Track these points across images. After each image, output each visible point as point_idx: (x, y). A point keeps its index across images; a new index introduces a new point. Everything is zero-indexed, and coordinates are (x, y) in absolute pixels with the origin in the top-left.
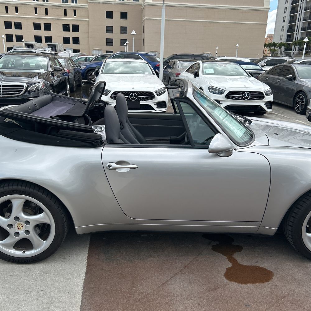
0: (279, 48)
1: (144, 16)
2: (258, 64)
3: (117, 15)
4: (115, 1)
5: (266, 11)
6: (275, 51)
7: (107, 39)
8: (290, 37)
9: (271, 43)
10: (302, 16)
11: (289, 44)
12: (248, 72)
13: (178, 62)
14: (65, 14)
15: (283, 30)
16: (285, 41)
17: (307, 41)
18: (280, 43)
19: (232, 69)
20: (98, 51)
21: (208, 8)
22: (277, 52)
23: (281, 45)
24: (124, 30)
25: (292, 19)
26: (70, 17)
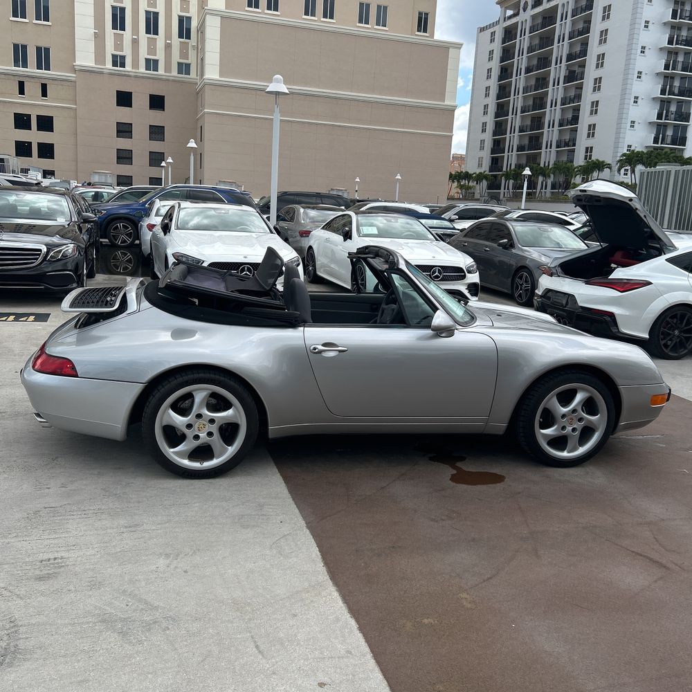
0: (477, 183)
1: (203, 107)
2: (443, 216)
3: (141, 101)
4: (137, 71)
5: (451, 111)
6: (469, 188)
7: (117, 149)
8: (497, 163)
9: (462, 172)
10: (517, 123)
11: (495, 176)
12: (433, 232)
13: (302, 210)
14: (22, 92)
15: (482, 148)
16: (487, 169)
17: (529, 175)
18: (477, 173)
19: (404, 225)
20: (103, 177)
21: (336, 98)
22: (472, 191)
23: (480, 178)
24: (157, 132)
25: (500, 128)
26: (31, 98)
